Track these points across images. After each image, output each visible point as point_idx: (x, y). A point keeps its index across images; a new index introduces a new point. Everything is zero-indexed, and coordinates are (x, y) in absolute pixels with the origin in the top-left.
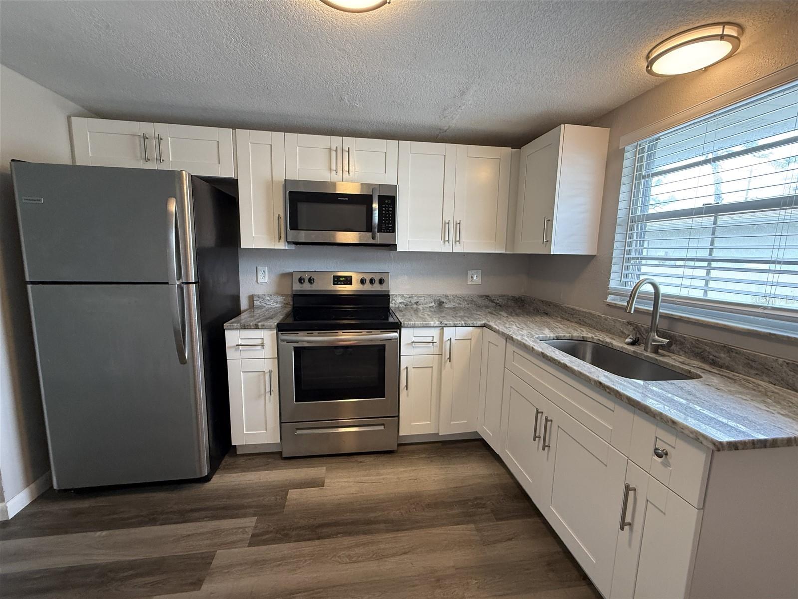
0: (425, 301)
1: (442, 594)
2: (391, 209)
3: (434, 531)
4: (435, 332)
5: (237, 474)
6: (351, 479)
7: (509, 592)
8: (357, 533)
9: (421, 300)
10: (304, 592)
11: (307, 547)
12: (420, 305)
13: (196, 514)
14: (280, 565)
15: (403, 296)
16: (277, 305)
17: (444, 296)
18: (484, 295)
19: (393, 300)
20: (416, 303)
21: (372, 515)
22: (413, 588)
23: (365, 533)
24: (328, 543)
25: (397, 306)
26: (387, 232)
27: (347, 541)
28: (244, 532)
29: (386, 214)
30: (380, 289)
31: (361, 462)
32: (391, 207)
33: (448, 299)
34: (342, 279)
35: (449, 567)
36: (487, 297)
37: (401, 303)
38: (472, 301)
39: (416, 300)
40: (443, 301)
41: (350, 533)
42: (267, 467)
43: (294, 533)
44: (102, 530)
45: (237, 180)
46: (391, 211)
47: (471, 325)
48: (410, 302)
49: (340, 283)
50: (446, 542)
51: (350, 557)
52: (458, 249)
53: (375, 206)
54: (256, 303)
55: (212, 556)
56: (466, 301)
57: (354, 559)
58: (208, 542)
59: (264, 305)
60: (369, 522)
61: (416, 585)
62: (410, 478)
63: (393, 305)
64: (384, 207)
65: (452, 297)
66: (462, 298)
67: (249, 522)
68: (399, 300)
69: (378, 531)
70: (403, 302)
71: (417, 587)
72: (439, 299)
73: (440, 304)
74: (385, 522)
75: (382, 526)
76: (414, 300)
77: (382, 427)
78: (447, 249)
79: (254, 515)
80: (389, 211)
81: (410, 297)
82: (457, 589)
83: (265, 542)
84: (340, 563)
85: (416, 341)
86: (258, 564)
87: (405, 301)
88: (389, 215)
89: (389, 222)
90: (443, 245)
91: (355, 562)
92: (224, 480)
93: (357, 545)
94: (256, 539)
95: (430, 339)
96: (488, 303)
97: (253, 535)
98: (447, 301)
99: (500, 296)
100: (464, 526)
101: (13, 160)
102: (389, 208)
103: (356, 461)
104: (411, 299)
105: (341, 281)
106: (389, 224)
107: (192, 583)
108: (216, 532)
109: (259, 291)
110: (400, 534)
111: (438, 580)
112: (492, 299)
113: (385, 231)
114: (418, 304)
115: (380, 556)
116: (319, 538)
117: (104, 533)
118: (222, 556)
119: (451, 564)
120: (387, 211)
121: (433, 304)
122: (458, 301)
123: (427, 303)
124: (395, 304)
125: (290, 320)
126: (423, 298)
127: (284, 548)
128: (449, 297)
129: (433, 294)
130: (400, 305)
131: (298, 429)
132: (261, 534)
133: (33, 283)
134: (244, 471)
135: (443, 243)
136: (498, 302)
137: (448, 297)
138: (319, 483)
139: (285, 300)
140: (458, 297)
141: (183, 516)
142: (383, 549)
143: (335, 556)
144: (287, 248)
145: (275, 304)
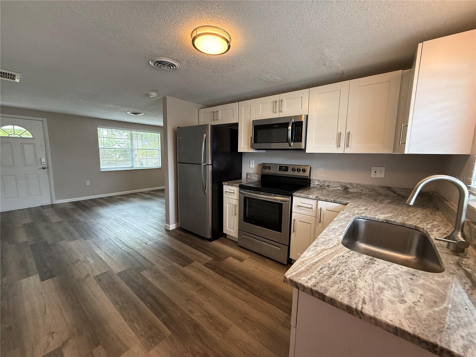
0: (335, 185)
1: (241, 323)
2: (300, 129)
3: (265, 303)
4: (313, 202)
5: (220, 244)
6: (254, 265)
7: (270, 348)
8: (236, 283)
9: (332, 184)
10: (204, 287)
11: (217, 276)
12: (330, 187)
13: (200, 249)
14: (205, 275)
15: (319, 181)
16: (256, 179)
17: (349, 184)
18: (386, 187)
19: (312, 182)
20: (328, 186)
21: (247, 281)
22: (233, 312)
23: (238, 285)
24: (224, 279)
25: (315, 186)
26: (298, 142)
27: (230, 283)
28: (206, 261)
29: (297, 132)
30: (303, 175)
31: (266, 261)
32: (300, 128)
33: (353, 186)
34: (283, 168)
35: (255, 318)
36: (389, 188)
37: (317, 185)
38: (373, 190)
39: (328, 184)
40: (348, 187)
41: (233, 281)
42: (231, 246)
43: (218, 270)
44: (180, 241)
45: (238, 123)
46: (300, 130)
47: (339, 202)
48: (324, 185)
49: (282, 170)
50: (265, 310)
51: (225, 288)
52: (348, 151)
53: (290, 128)
54: (249, 177)
55: (193, 262)
56: (368, 189)
57: (225, 289)
58: (196, 257)
59: (251, 178)
60: (245, 283)
61: (236, 313)
62: (280, 279)
63: (313, 186)
64: (296, 128)
65: (355, 185)
66: (365, 187)
67: (210, 259)
68: (317, 183)
69: (243, 287)
70: (319, 184)
71: (235, 313)
72: (345, 185)
73: (346, 189)
74: (250, 287)
75: (247, 287)
76: (326, 184)
77: (279, 249)
78: (340, 151)
79: (213, 258)
80: (299, 130)
81: (324, 182)
82: (248, 327)
83: (208, 267)
84: (220, 287)
85: (301, 205)
86: (200, 271)
87: (320, 184)
88: (299, 133)
89: (299, 136)
90: (337, 149)
91: (225, 290)
92: (216, 244)
93: (231, 286)
94: (207, 265)
95: (310, 206)
96: (389, 192)
97: (207, 263)
98: (352, 188)
99: (403, 189)
100: (281, 312)
101: (177, 127)
102: (299, 128)
103: (264, 261)
104: (324, 183)
105: (283, 169)
106: (299, 137)
107: (183, 265)
108: (200, 256)
109: (251, 171)
110: (250, 294)
111: (245, 318)
112: (394, 190)
113: (297, 141)
114: (329, 186)
115: (234, 295)
116: (222, 276)
117: (180, 242)
118: (196, 263)
119: (258, 318)
120: (298, 130)
121: (340, 188)
122: (360, 188)
123: (335, 187)
124: (314, 185)
125: (260, 186)
126: (333, 183)
127: (211, 272)
128: (354, 185)
129: (341, 181)
130: (317, 186)
131: (244, 234)
132: (210, 264)
133: (179, 163)
134: (224, 244)
135: (337, 147)
136: (400, 193)
137: (352, 184)
138: (241, 260)
139: (259, 176)
140: (361, 186)
141: (197, 248)
142: (238, 294)
143: (221, 284)
144: (254, 152)
145: (255, 178)
